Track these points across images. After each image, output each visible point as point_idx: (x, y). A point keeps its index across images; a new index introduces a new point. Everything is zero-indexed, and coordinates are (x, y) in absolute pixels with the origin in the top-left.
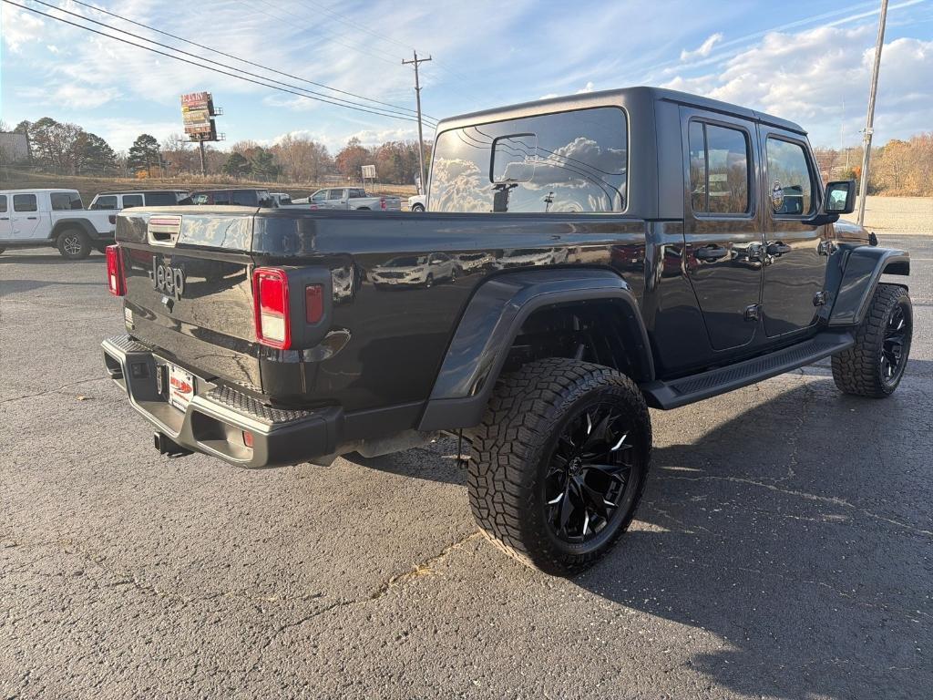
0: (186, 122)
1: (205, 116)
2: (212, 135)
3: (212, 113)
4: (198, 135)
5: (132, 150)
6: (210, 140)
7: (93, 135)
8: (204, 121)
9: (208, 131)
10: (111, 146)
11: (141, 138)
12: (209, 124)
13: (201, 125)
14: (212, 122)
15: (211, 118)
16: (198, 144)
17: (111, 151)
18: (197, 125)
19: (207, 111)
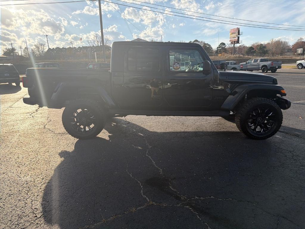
0: (231, 38)
1: (236, 36)
2: (238, 42)
3: (239, 34)
4: (233, 42)
5: (218, 47)
6: (237, 43)
7: (208, 44)
8: (236, 37)
9: (237, 40)
10: (212, 47)
11: (221, 44)
12: (237, 38)
13: (235, 39)
14: (239, 37)
15: (238, 36)
16: (233, 45)
17: (212, 48)
18: (233, 39)
19: (237, 34)
